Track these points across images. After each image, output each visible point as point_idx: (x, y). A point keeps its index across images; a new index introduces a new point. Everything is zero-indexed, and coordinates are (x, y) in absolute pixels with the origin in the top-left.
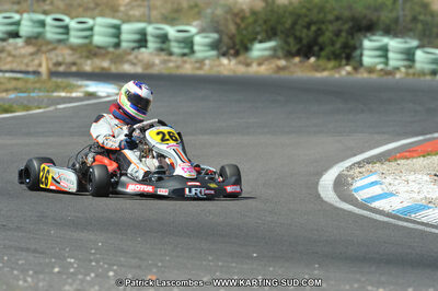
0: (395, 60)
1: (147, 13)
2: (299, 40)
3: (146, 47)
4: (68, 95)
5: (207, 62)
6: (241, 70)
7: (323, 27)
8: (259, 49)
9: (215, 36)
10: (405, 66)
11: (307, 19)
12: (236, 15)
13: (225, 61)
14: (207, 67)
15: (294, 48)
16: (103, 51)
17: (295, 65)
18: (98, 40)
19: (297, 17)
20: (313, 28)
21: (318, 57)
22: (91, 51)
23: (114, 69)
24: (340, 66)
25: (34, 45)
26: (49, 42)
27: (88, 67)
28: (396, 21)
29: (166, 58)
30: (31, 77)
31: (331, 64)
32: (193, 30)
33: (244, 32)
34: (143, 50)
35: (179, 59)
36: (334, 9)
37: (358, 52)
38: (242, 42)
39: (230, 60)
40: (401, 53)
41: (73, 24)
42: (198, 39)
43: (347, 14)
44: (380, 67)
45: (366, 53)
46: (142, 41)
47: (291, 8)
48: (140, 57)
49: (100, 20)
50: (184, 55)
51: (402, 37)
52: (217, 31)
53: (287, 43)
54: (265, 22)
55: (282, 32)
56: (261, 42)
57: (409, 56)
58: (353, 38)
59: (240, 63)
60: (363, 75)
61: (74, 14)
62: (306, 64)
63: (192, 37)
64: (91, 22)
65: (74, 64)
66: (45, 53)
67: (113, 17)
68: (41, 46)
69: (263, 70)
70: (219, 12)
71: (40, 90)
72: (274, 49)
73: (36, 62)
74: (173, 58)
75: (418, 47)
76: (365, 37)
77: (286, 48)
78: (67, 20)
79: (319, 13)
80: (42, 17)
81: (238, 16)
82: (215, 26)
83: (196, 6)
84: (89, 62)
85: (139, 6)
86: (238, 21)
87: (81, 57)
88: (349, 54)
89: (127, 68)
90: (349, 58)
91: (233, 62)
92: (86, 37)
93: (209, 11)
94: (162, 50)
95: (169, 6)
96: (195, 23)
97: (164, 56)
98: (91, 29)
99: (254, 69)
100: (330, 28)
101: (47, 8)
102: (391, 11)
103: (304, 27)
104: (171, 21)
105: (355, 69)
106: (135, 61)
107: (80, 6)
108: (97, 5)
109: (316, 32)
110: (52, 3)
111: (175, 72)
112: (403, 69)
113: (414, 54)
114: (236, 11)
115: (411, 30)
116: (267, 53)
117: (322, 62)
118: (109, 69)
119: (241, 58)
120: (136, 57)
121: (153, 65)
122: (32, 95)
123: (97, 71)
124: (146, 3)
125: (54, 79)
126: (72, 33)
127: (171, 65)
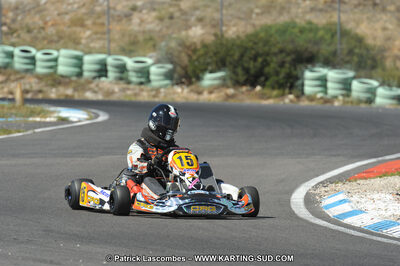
0: (333, 89)
1: (106, 45)
2: (247, 70)
3: (106, 76)
4: (43, 120)
5: (162, 90)
6: (193, 97)
7: (268, 58)
8: (209, 79)
9: (170, 66)
10: (343, 95)
11: (253, 52)
12: (188, 47)
13: (178, 89)
14: (162, 95)
15: (242, 78)
16: (67, 80)
17: (243, 93)
18: (62, 69)
19: (245, 50)
20: (260, 60)
21: (263, 86)
22: (56, 80)
23: (77, 96)
24: (283, 95)
25: (4, 74)
26: (17, 72)
27: (53, 94)
28: (334, 53)
29: (125, 86)
30: (6, 103)
31: (275, 92)
32: (149, 61)
33: (196, 63)
34: (103, 79)
35: (137, 87)
36: (278, 43)
37: (299, 82)
38: (194, 71)
39: (183, 89)
40: (339, 83)
41: (39, 55)
42: (154, 70)
43: (290, 47)
44: (319, 95)
45: (307, 82)
46: (102, 71)
47: (238, 42)
48: (101, 86)
49: (63, 52)
50: (141, 83)
51: (340, 68)
52: (172, 63)
53: (235, 73)
54: (215, 54)
55: (231, 63)
56: (211, 72)
57: (346, 85)
58: (295, 69)
59: (192, 91)
60: (304, 103)
61: (40, 46)
62: (253, 93)
63: (149, 67)
64: (55, 53)
65: (40, 91)
66: (13, 81)
67: (75, 49)
68: (10, 75)
69: (214, 98)
70: (173, 44)
71: (16, 115)
72: (223, 79)
73: (6, 90)
74: (131, 86)
75: (354, 78)
76: (307, 68)
77: (234, 77)
78: (33, 51)
79: (265, 45)
80: (10, 49)
81: (190, 49)
82: (169, 58)
83: (151, 39)
84: (54, 90)
85: (99, 39)
86: (190, 53)
87: (47, 85)
88: (292, 83)
89: (89, 95)
90: (292, 87)
91: (186, 90)
92: (51, 67)
93: (163, 44)
94: (121, 79)
95: (127, 39)
96: (151, 54)
97: (123, 85)
98: (56, 60)
99: (205, 97)
100: (275, 59)
101: (14, 40)
102: (329, 45)
103: (251, 59)
104: (129, 53)
105: (298, 97)
106: (96, 89)
107: (44, 38)
108: (60, 38)
109: (262, 63)
110: (19, 36)
111: (133, 99)
112: (341, 98)
113: (350, 84)
114: (188, 44)
115: (348, 62)
116: (216, 82)
117: (267, 91)
118: (73, 96)
119: (193, 87)
120: (97, 86)
121: (113, 93)
122: (10, 119)
123: (62, 98)
124: (106, 36)
125: (28, 105)
126: (38, 63)
127: (129, 92)
